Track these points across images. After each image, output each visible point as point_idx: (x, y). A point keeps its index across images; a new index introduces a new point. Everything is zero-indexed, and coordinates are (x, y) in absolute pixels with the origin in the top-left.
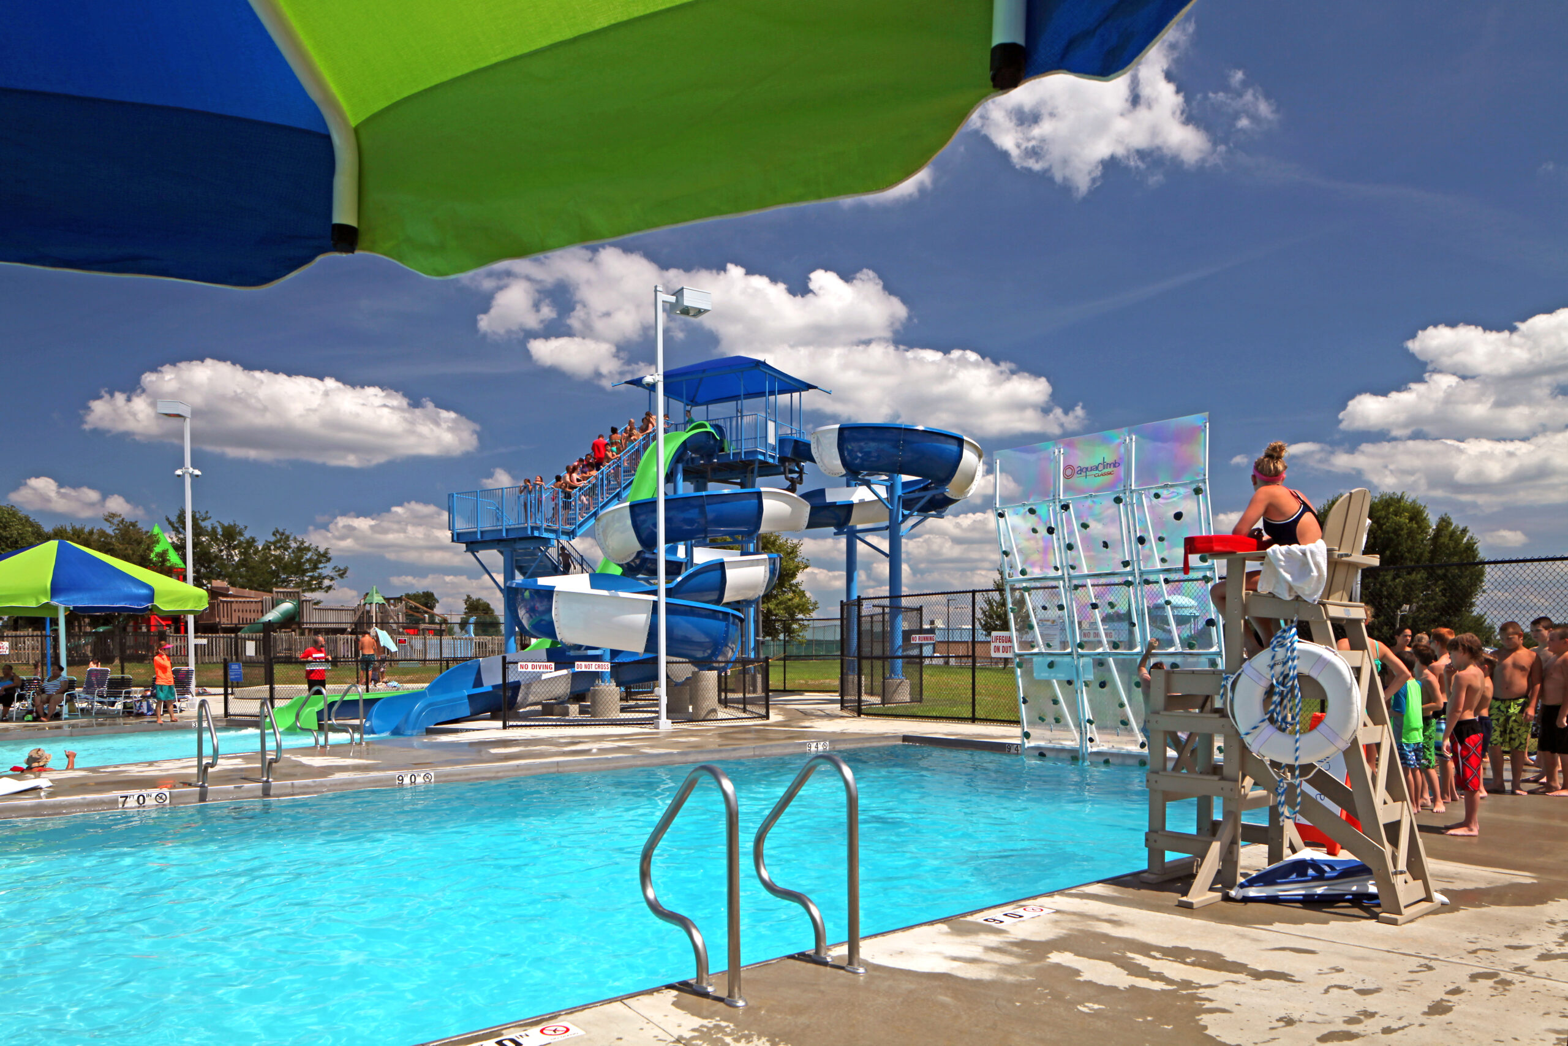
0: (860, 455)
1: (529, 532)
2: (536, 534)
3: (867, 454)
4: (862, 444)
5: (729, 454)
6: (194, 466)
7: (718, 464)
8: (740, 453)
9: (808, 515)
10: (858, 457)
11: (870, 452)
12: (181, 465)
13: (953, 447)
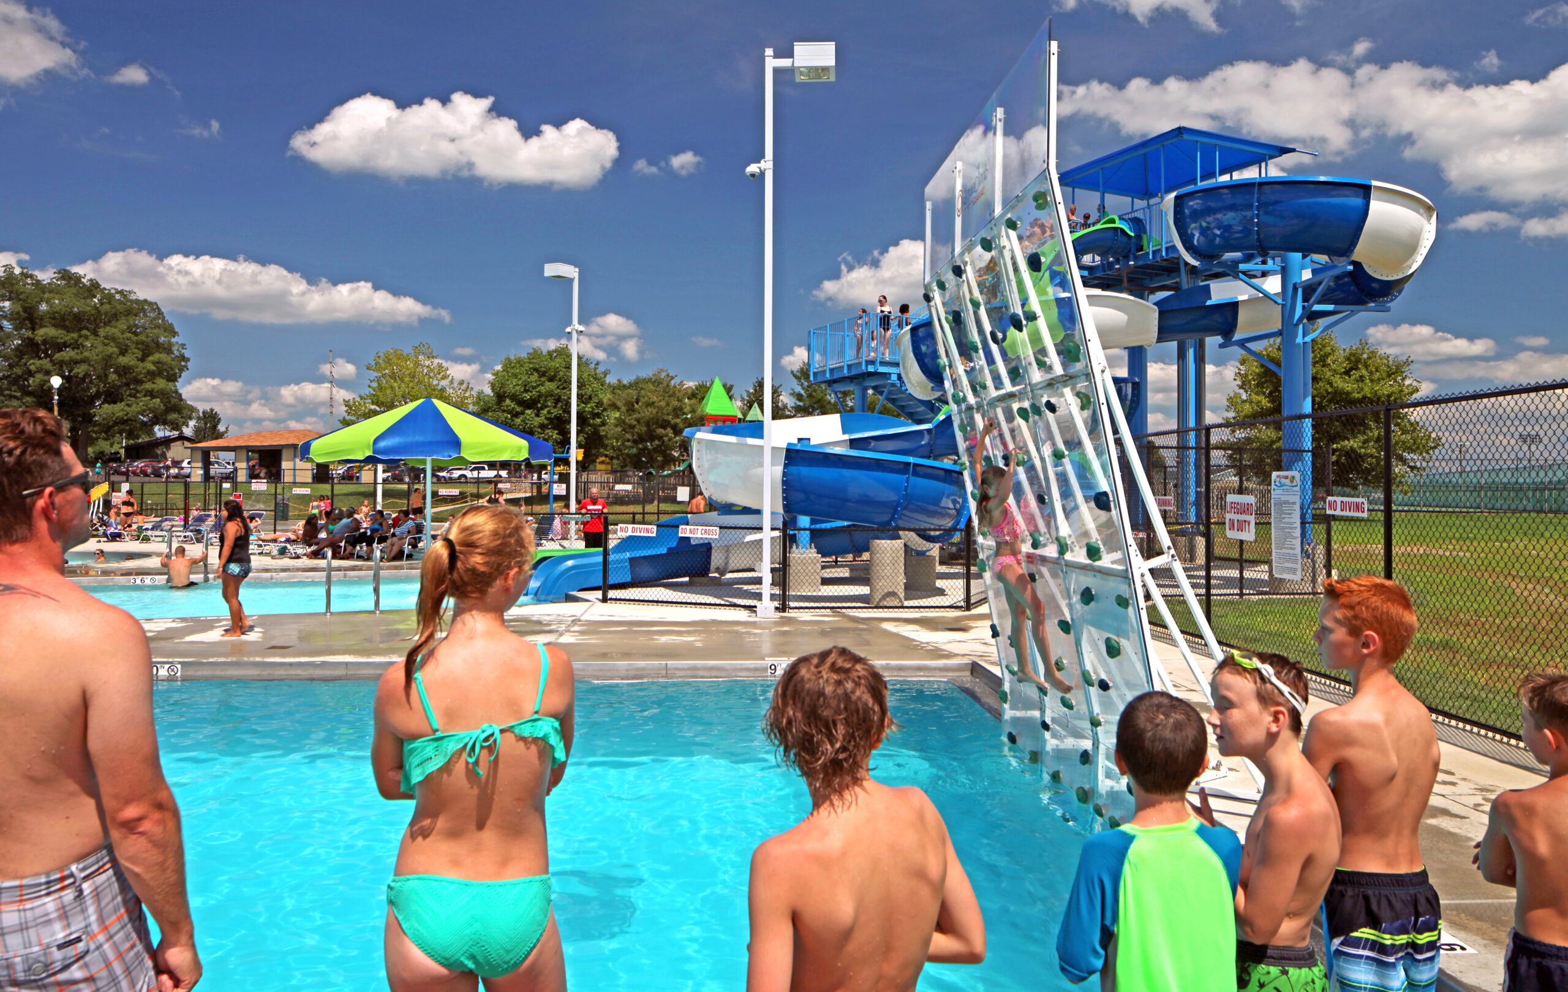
0: (1218, 232)
1: (864, 367)
2: (871, 369)
3: (1227, 228)
4: (1219, 216)
5: (1148, 253)
6: (580, 323)
7: (1135, 267)
8: (1160, 250)
9: (1156, 322)
10: (1216, 235)
11: (1230, 226)
12: (570, 323)
13: (1357, 201)
